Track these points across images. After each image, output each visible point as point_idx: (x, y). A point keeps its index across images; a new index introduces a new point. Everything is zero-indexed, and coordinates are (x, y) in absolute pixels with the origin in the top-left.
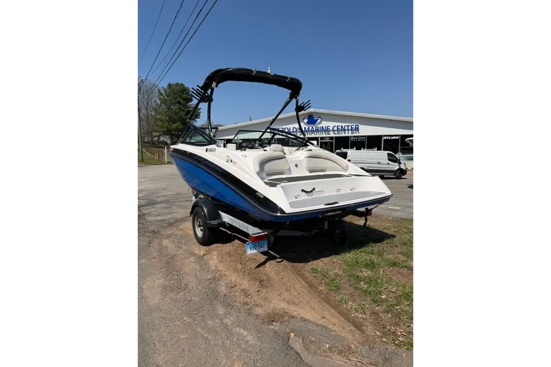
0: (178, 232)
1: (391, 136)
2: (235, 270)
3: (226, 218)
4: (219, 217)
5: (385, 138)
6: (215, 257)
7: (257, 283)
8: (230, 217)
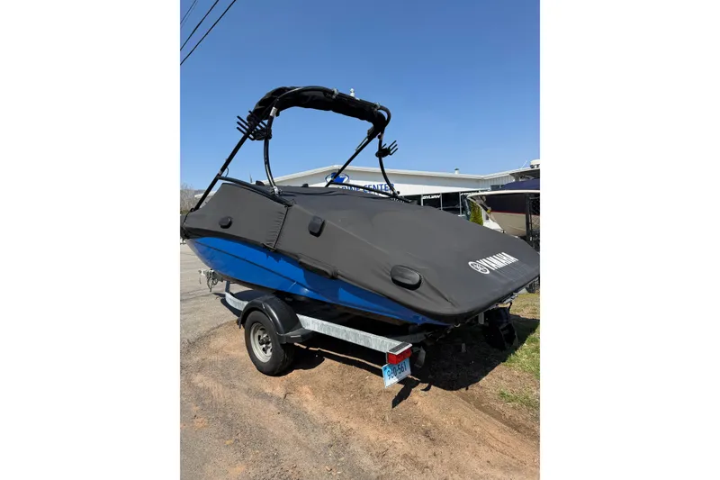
0: (214, 357)
1: (431, 195)
2: (363, 416)
3: (311, 324)
4: (297, 323)
5: (424, 198)
6: (309, 397)
7: (423, 439)
8: (320, 321)
